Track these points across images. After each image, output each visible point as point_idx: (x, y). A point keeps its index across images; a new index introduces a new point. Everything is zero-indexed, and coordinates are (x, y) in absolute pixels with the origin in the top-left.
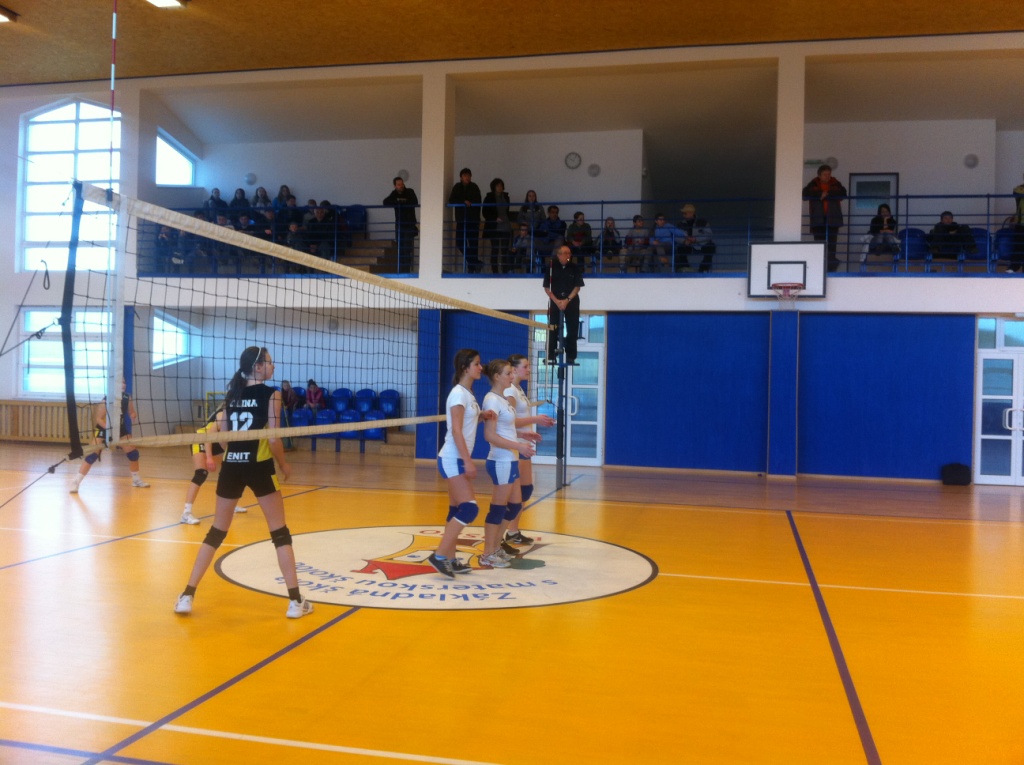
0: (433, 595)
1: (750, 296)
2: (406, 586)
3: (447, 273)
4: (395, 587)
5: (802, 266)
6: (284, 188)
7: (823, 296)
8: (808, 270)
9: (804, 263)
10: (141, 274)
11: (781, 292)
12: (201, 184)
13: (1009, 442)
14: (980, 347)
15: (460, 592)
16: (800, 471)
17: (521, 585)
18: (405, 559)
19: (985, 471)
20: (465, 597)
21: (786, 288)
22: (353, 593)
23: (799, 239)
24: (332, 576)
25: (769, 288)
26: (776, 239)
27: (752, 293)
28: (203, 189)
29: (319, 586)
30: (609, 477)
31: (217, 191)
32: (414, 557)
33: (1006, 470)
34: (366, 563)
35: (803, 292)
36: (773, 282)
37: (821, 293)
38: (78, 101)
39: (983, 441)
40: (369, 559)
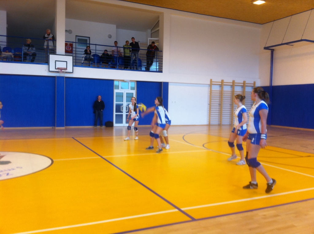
7: (73, 72)
8: (67, 64)
9: (66, 62)
13: (122, 115)
14: (115, 89)
19: (116, 123)
21: (61, 69)
23: (64, 54)
25: (56, 69)
26: (57, 53)
27: (50, 70)
33: (121, 122)
36: (57, 67)
39: (116, 115)
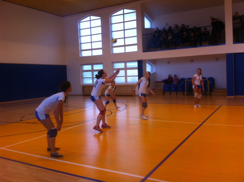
6: (183, 25)
10: (144, 51)
12: (153, 27)
28: (153, 29)
31: (157, 28)
38: (123, 9)
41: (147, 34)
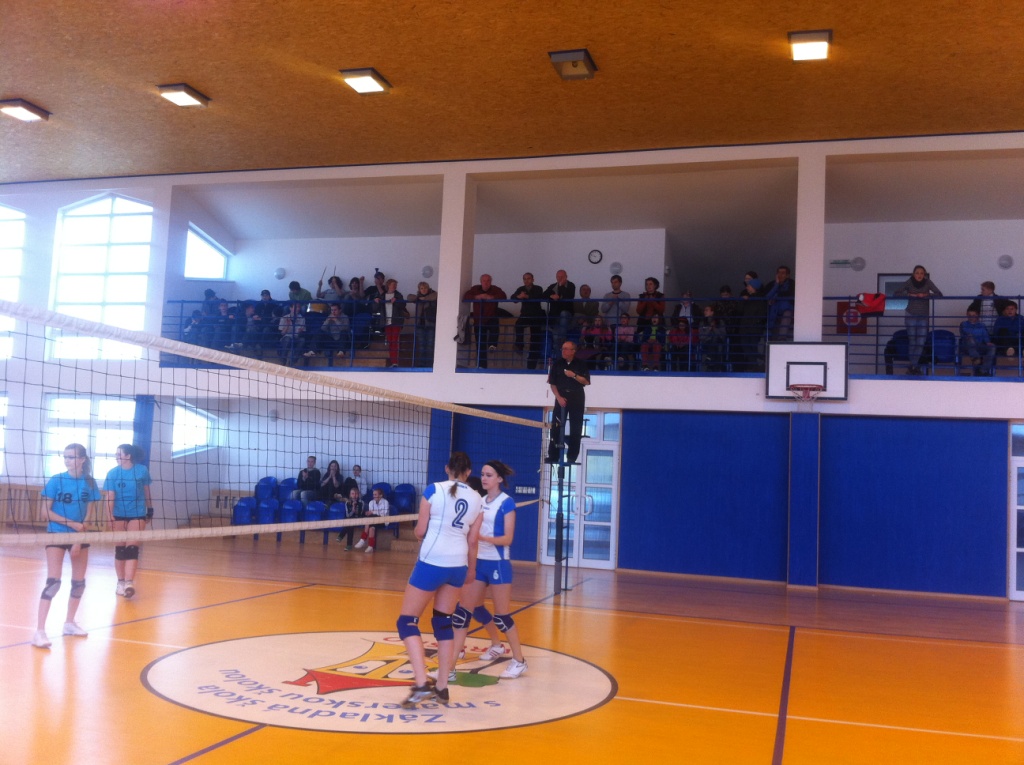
0: (356, 715)
1: (768, 397)
2: (333, 702)
3: (461, 368)
4: (321, 704)
5: (822, 367)
7: (845, 399)
8: (828, 372)
9: (825, 364)
10: (163, 365)
11: (800, 393)
12: (232, 277)
14: (1014, 455)
15: (386, 712)
16: (820, 582)
17: (459, 706)
18: (350, 671)
20: (390, 719)
21: (806, 389)
22: (271, 708)
23: (820, 340)
24: (260, 687)
25: (789, 387)
26: (795, 340)
27: (770, 394)
28: (234, 282)
29: (240, 698)
30: (622, 583)
32: (360, 667)
34: (306, 673)
35: (823, 394)
36: (791, 383)
37: (842, 395)
38: (113, 196)
39: (1019, 554)
40: (309, 668)
41: (183, 302)
